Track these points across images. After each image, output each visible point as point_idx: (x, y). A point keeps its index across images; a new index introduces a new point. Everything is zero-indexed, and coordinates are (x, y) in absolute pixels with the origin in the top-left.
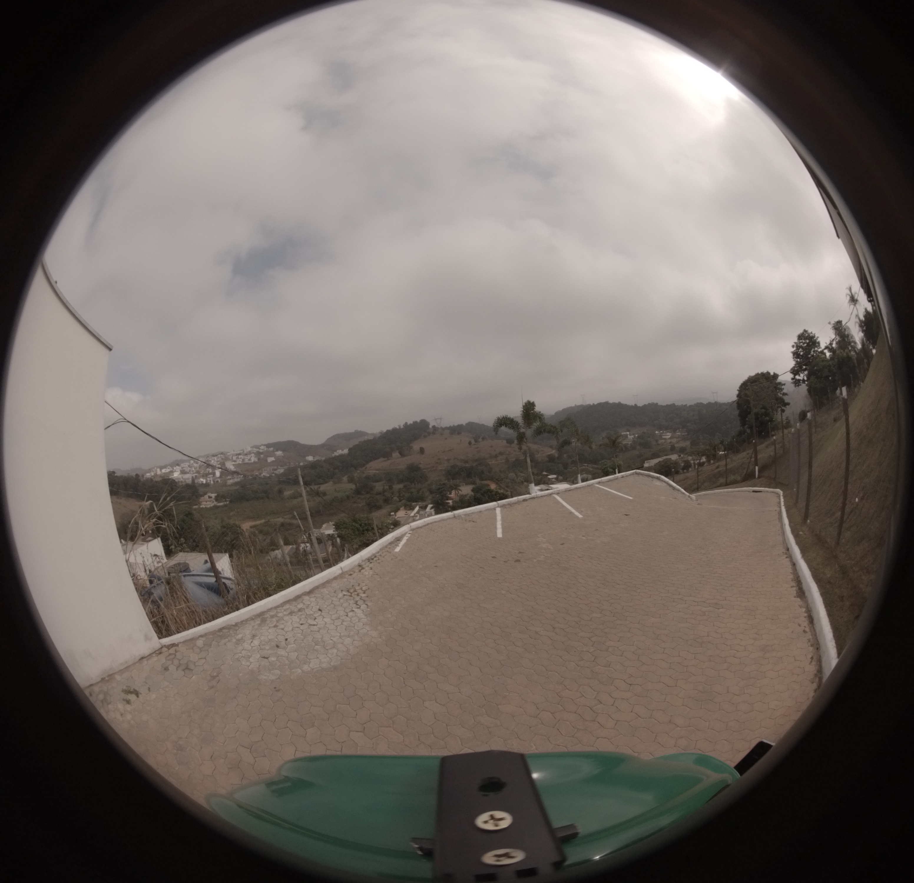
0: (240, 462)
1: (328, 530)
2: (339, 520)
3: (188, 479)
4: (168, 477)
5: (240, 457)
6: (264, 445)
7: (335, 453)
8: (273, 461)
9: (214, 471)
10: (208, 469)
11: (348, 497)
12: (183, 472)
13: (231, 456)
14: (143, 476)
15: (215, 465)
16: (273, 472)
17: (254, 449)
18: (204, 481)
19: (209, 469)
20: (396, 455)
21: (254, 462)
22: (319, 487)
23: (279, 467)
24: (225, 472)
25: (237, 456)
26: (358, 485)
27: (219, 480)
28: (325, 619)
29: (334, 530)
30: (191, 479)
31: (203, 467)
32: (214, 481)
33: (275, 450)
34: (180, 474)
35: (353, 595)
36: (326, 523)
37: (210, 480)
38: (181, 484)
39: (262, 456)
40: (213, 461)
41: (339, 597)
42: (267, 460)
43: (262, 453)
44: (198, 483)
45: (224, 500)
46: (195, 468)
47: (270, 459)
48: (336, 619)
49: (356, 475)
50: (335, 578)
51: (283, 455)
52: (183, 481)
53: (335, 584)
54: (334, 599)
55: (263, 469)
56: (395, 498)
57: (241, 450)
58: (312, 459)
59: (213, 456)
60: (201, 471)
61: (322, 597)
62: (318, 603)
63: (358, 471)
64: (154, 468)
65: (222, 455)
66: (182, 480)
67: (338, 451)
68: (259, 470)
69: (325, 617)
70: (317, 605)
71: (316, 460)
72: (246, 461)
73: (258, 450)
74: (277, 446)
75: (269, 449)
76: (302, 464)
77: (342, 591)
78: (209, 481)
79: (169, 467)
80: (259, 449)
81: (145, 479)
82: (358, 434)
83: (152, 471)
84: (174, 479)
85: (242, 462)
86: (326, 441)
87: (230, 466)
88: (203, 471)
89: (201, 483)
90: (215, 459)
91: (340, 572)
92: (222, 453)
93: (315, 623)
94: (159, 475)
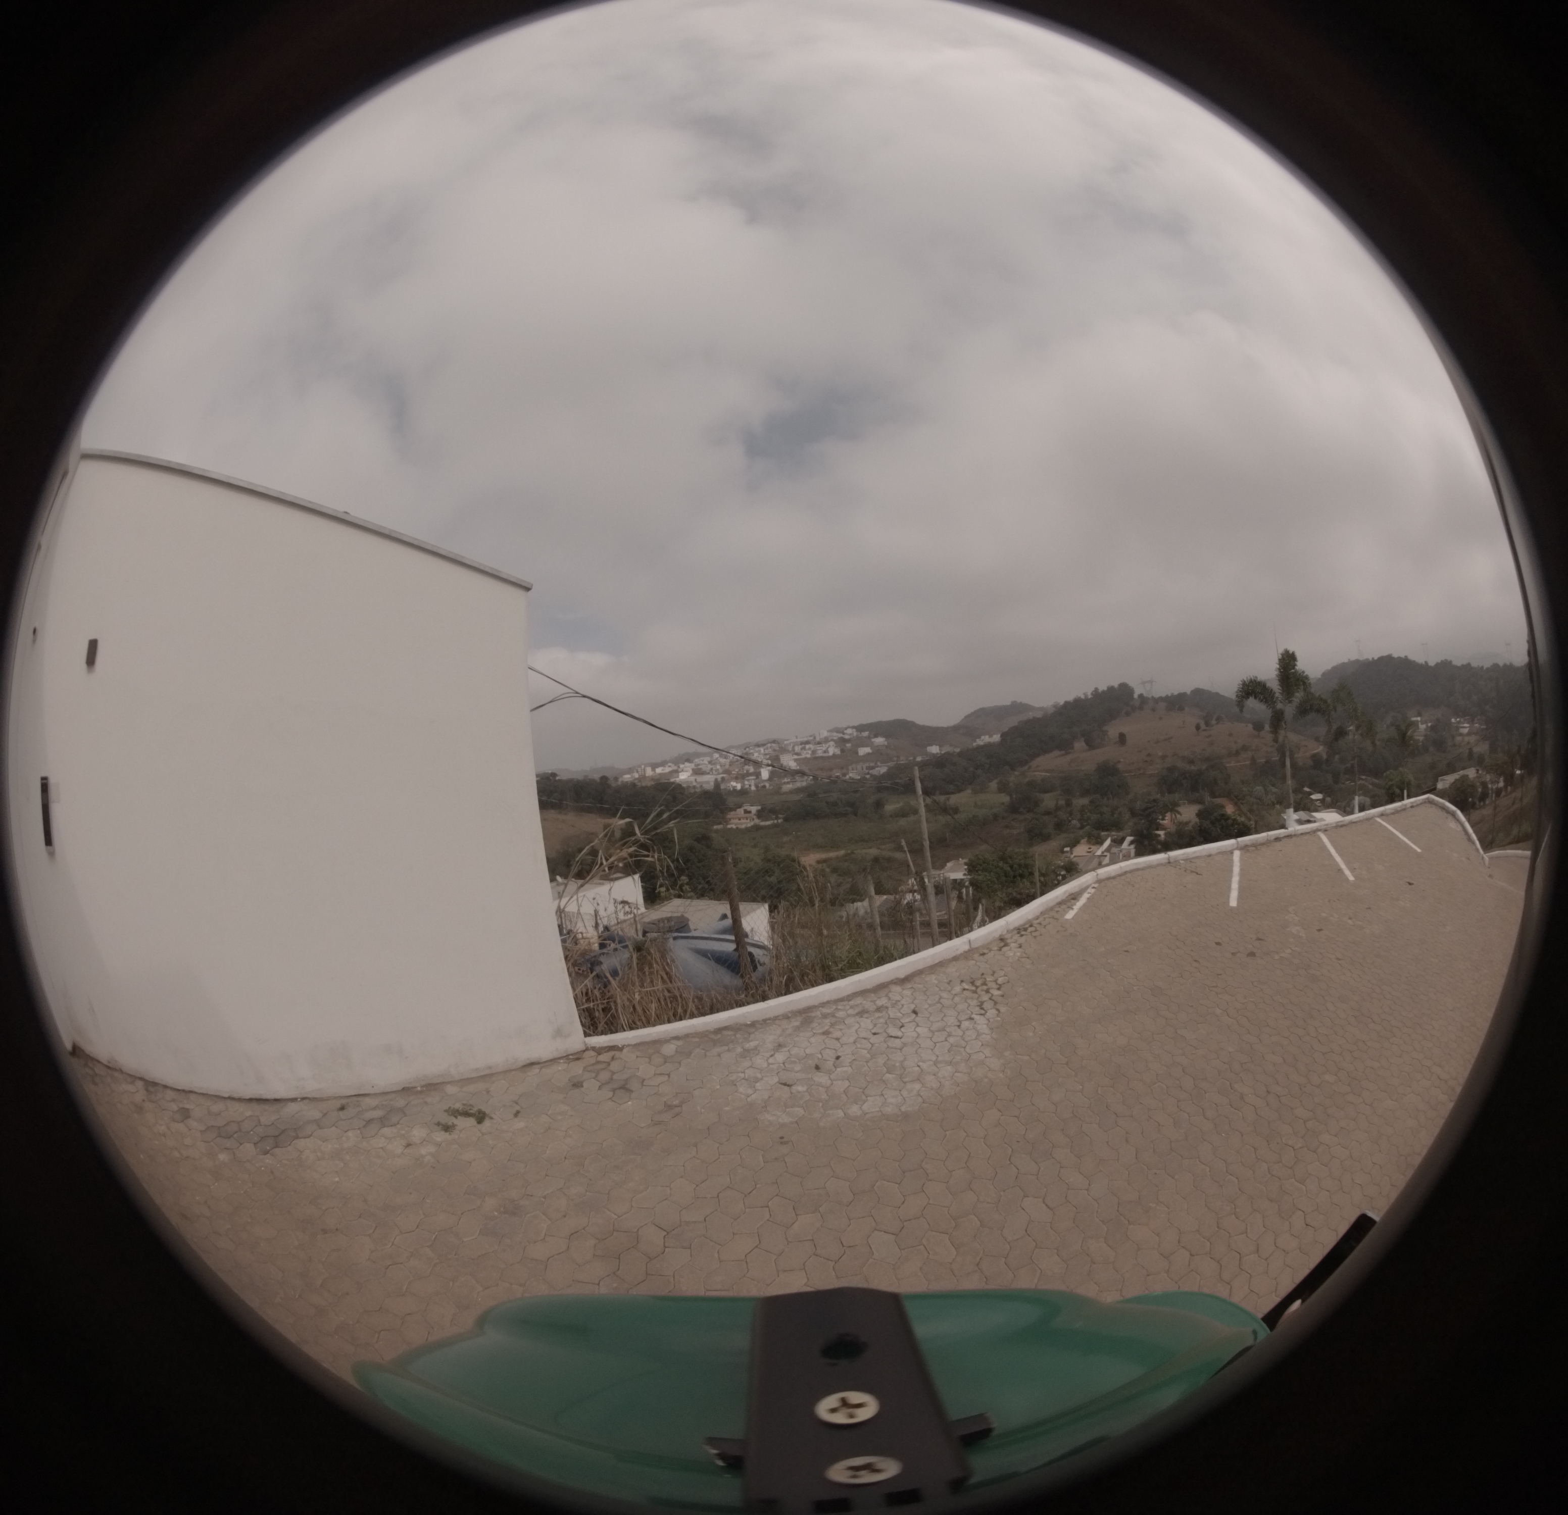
0: (809, 756)
1: (956, 872)
2: (977, 855)
3: (708, 782)
4: (669, 779)
5: (807, 746)
6: (853, 727)
7: (978, 740)
8: (868, 754)
9: (758, 771)
10: (746, 767)
11: (996, 817)
12: (697, 772)
13: (791, 746)
14: (616, 779)
15: (760, 760)
16: (867, 771)
17: (835, 734)
18: (739, 787)
19: (749, 767)
20: (1080, 745)
21: (834, 754)
22: (948, 799)
23: (879, 764)
24: (780, 772)
25: (803, 745)
26: (1014, 796)
27: (767, 785)
28: (918, 1029)
29: (966, 873)
30: (712, 784)
31: (737, 763)
32: (757, 786)
33: (872, 736)
34: (692, 775)
35: (979, 990)
36: (953, 861)
37: (751, 784)
38: (692, 791)
39: (849, 745)
40: (756, 755)
41: (954, 992)
42: (857, 753)
43: (848, 741)
44: (725, 789)
45: (774, 816)
46: (721, 766)
47: (863, 751)
48: (939, 1031)
49: (1013, 778)
50: (955, 959)
51: (886, 743)
52: (698, 786)
53: (952, 970)
54: (944, 995)
55: (850, 768)
56: (1075, 822)
57: (811, 736)
58: (938, 751)
59: (758, 745)
60: (734, 770)
61: (925, 989)
62: (915, 999)
63: (1016, 773)
64: (640, 766)
65: (773, 745)
66: (694, 784)
67: (983, 737)
68: (842, 768)
69: (920, 1025)
70: (913, 1003)
71: (945, 753)
72: (820, 753)
73: (841, 735)
74: (877, 729)
75: (862, 733)
76: (919, 759)
77: (962, 981)
78: (747, 786)
79: (670, 764)
80: (844, 734)
81: (619, 783)
82: (1017, 708)
83: (635, 771)
84: (680, 783)
85: (811, 754)
86: (963, 720)
87: (789, 762)
88: (737, 770)
89: (732, 789)
90: (760, 751)
91: (967, 948)
92: (774, 742)
93: (899, 1034)
94: (648, 777)
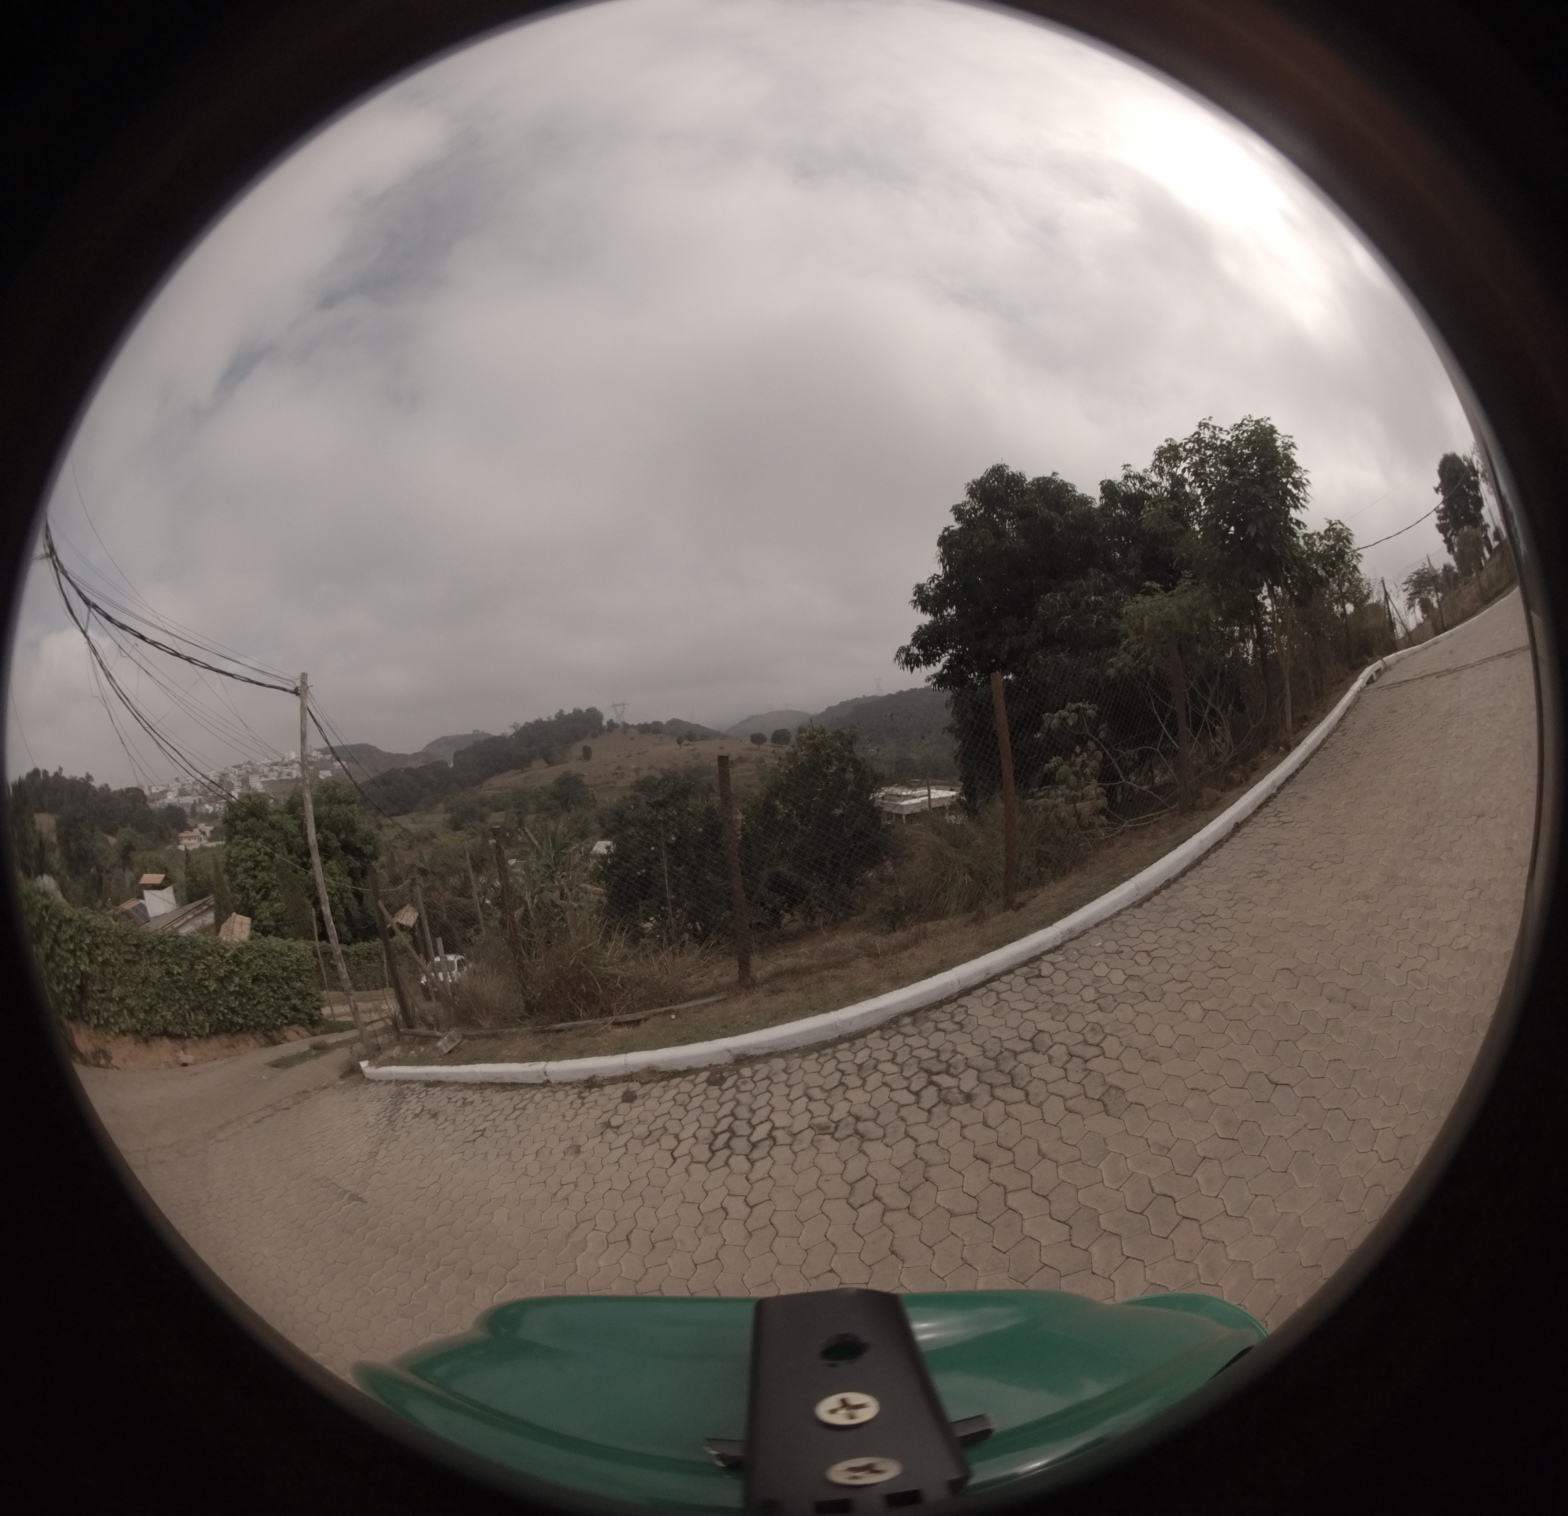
3: (187, 803)
5: (275, 768)
8: (328, 777)
12: (182, 793)
13: (260, 768)
15: (233, 782)
20: (538, 763)
21: (297, 778)
25: (271, 767)
33: (334, 759)
34: (177, 796)
37: (221, 807)
38: (178, 812)
39: (311, 768)
40: (231, 777)
42: (318, 776)
43: (311, 763)
47: (324, 774)
51: (346, 767)
52: (182, 807)
57: (278, 758)
59: (234, 767)
63: (467, 792)
65: (245, 767)
72: (284, 777)
74: (341, 752)
75: (325, 756)
85: (277, 777)
86: (425, 748)
87: (257, 784)
92: (247, 763)
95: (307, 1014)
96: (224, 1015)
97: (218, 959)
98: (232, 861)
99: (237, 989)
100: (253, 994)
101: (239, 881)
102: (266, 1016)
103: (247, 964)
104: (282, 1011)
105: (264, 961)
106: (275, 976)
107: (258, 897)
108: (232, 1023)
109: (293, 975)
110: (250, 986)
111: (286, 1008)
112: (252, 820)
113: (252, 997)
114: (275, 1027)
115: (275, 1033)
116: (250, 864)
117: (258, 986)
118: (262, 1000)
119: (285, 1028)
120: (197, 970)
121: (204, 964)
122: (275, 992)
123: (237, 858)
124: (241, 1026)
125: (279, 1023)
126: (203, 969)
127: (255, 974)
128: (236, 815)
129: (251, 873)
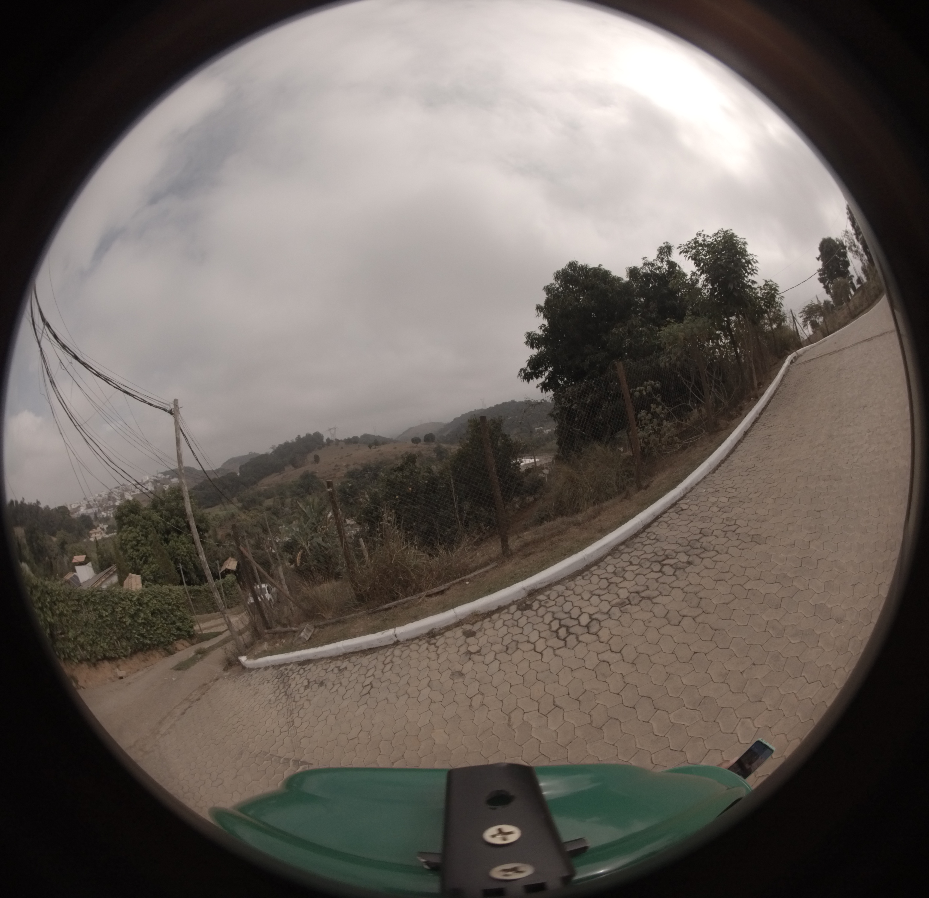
0: (139, 493)
5: (138, 487)
6: (161, 473)
9: (114, 504)
12: (88, 507)
13: (129, 487)
15: (115, 497)
17: (152, 478)
20: (288, 468)
21: (151, 490)
25: (135, 486)
30: (92, 513)
33: (171, 478)
34: (85, 509)
39: (158, 484)
40: (114, 494)
42: (163, 488)
43: (158, 481)
44: (98, 517)
47: (166, 487)
52: (86, 515)
59: (115, 488)
63: (249, 489)
65: (122, 488)
72: (145, 490)
74: (173, 473)
75: (166, 476)
80: (156, 477)
86: (222, 465)
87: (129, 497)
88: (105, 505)
95: (186, 631)
96: (138, 639)
97: (129, 603)
98: (123, 542)
99: (143, 621)
100: (153, 623)
101: (129, 554)
102: (163, 636)
103: (147, 604)
104: (172, 632)
105: (156, 600)
106: (164, 610)
107: (141, 563)
108: (144, 645)
109: (175, 607)
110: (151, 618)
111: (174, 629)
112: (132, 515)
113: (153, 625)
114: (170, 643)
115: (170, 647)
116: (134, 543)
117: (155, 617)
118: (159, 626)
119: (175, 642)
120: (117, 612)
121: (121, 607)
122: (165, 620)
123: (126, 540)
124: (149, 645)
125: (171, 640)
126: (121, 611)
127: (152, 610)
128: (123, 513)
129: (136, 548)
